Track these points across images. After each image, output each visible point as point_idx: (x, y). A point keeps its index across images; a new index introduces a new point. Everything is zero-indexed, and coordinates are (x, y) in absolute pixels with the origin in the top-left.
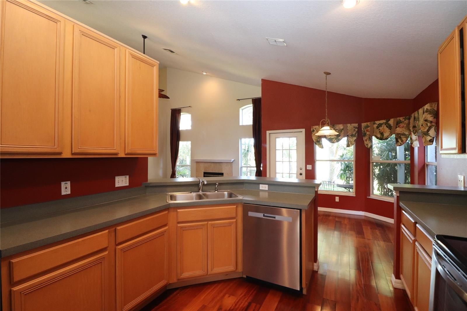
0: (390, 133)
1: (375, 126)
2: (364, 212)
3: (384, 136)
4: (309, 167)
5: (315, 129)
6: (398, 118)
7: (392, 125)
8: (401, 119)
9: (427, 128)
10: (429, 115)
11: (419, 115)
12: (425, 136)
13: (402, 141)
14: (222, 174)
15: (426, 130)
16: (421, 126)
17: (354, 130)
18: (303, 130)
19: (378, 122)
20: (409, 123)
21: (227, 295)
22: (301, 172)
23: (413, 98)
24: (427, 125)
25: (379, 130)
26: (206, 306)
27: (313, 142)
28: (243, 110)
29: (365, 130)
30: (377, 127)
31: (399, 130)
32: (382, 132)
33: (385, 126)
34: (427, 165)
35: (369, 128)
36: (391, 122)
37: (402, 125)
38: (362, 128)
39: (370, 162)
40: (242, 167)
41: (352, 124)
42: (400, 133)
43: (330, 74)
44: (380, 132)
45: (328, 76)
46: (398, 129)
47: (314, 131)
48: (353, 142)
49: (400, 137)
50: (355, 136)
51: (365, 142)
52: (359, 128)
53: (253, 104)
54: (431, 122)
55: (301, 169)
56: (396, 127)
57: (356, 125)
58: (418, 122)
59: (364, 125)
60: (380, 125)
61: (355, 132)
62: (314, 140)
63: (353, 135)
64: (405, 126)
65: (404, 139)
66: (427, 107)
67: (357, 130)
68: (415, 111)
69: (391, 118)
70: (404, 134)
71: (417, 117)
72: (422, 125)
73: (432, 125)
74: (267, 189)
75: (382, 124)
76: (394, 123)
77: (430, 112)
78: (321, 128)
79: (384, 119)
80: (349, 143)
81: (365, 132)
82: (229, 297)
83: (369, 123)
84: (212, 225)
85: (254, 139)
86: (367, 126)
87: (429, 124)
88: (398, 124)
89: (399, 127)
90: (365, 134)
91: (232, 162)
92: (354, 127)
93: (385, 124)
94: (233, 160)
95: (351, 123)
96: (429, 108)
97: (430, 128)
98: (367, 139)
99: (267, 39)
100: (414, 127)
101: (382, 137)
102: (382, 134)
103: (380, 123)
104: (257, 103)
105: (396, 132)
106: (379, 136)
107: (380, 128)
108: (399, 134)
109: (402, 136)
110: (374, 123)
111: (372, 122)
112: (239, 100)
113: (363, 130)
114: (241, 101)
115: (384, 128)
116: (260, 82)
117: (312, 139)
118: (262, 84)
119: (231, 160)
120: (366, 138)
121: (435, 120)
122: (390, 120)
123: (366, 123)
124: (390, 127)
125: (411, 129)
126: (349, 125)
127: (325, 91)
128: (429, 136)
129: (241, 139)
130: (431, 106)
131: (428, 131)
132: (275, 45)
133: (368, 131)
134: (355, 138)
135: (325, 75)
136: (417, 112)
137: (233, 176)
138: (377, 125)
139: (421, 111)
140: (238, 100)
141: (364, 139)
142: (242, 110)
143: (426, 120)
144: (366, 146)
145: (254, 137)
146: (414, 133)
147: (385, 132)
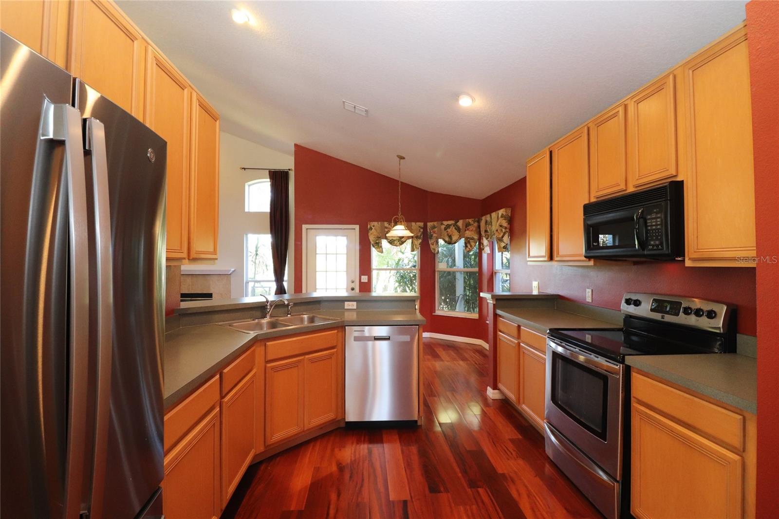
0: (458, 236)
1: (443, 227)
2: (429, 333)
3: (453, 239)
4: (365, 279)
5: (374, 226)
6: (467, 220)
7: (461, 228)
8: (470, 221)
9: (502, 234)
10: (504, 221)
11: (492, 218)
12: (499, 242)
13: (471, 246)
14: (209, 296)
15: (501, 236)
16: (495, 232)
17: (420, 230)
18: (357, 227)
19: (445, 223)
20: (479, 227)
21: (336, 450)
22: (353, 285)
23: (481, 199)
24: (502, 231)
25: (447, 232)
26: (319, 467)
27: (370, 243)
28: (251, 187)
29: (431, 231)
30: (445, 229)
31: (468, 234)
32: (450, 235)
33: (454, 228)
34: (495, 273)
35: (436, 229)
36: (460, 223)
37: (471, 228)
38: (428, 229)
39: (435, 270)
40: (247, 283)
41: (417, 223)
42: (469, 236)
43: (404, 158)
44: (448, 234)
45: (402, 160)
46: (467, 232)
47: (372, 229)
48: (418, 246)
49: (469, 242)
50: (420, 238)
51: (431, 246)
52: (425, 228)
53: (270, 178)
54: (506, 228)
55: (353, 282)
56: (466, 230)
57: (421, 224)
58: (490, 226)
59: (429, 224)
60: (448, 226)
61: (420, 233)
62: (371, 241)
63: (417, 236)
64: (474, 229)
65: (473, 244)
66: (501, 212)
67: (422, 230)
68: (487, 214)
69: (460, 219)
70: (473, 239)
71: (489, 221)
72: (497, 231)
73: (506, 231)
74: (355, 307)
75: (450, 225)
76: (463, 224)
77: (505, 217)
78: (393, 227)
79: (452, 220)
80: (414, 247)
81: (432, 234)
82: (340, 450)
83: (435, 223)
84: (310, 360)
85: (272, 237)
86: (434, 227)
87: (504, 230)
88: (467, 225)
89: (468, 230)
90: (432, 236)
91: (230, 274)
92: (419, 227)
93: (454, 226)
94: (233, 270)
95: (416, 221)
96: (504, 213)
97: (504, 234)
98: (433, 243)
99: (344, 102)
100: (486, 231)
101: (450, 240)
102: (450, 237)
103: (448, 224)
104: (279, 179)
105: (466, 235)
106: (447, 239)
107: (448, 230)
108: (469, 238)
109: (471, 241)
110: (442, 224)
111: (440, 223)
112: (245, 169)
113: (428, 230)
114: (249, 171)
115: (452, 230)
116: (293, 149)
117: (369, 240)
118: (295, 151)
119: (230, 270)
120: (432, 241)
121: (508, 226)
122: (458, 221)
123: (433, 223)
124: (458, 229)
125: (483, 233)
126: (413, 224)
127: (398, 181)
128: (504, 242)
129: (247, 235)
130: (506, 212)
131: (503, 237)
132: (352, 111)
133: (435, 232)
134: (420, 241)
135: (399, 159)
136: (489, 215)
137: (232, 297)
138: (445, 226)
139: (494, 215)
140: (243, 168)
141: (430, 242)
142: (249, 186)
143: (501, 226)
144: (433, 251)
145: (271, 232)
146: (487, 239)
147: (454, 235)
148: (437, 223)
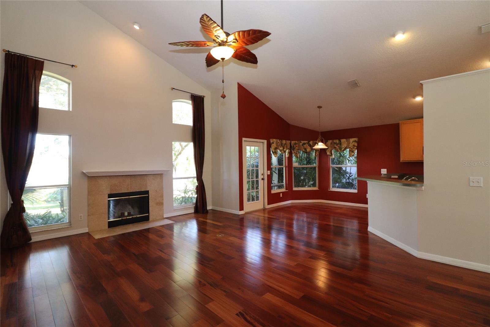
0: (310, 149)
1: (301, 144)
3: (308, 151)
6: (315, 141)
7: (312, 145)
18: (266, 141)
19: (303, 142)
29: (295, 146)
30: (302, 145)
32: (306, 148)
33: (307, 145)
35: (297, 145)
36: (311, 143)
38: (293, 144)
52: (291, 144)
59: (293, 142)
60: (304, 144)
69: (312, 141)
73: (356, 148)
76: (312, 143)
79: (307, 141)
81: (295, 147)
83: (297, 142)
86: (296, 144)
93: (308, 144)
95: (285, 140)
98: (296, 152)
101: (305, 151)
106: (304, 150)
107: (304, 146)
110: (301, 142)
111: (300, 141)
121: (357, 146)
123: (295, 141)
133: (296, 146)
141: (293, 152)
145: (193, 141)
147: (308, 149)
148: (298, 142)
